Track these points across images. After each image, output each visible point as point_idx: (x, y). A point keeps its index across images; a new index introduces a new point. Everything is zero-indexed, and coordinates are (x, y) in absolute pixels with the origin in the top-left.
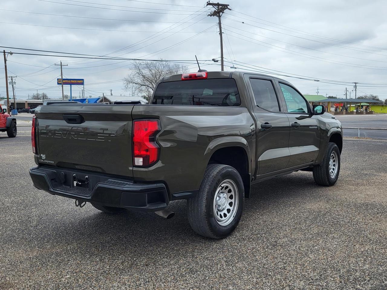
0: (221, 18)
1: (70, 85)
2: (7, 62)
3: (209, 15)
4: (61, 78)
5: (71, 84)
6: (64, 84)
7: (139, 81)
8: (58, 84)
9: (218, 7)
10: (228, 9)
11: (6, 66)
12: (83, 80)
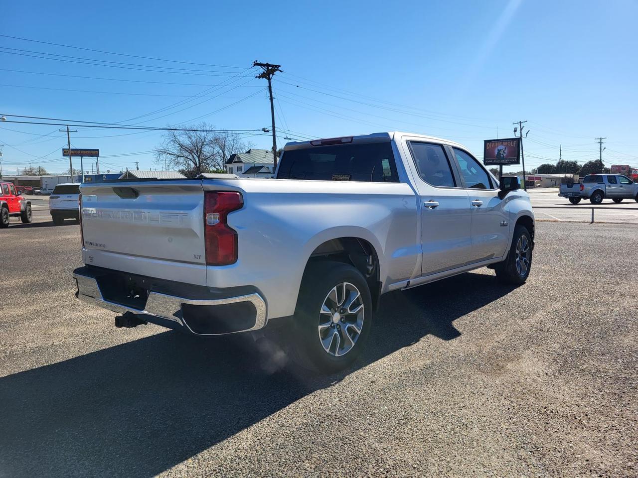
0: (272, 81)
3: (257, 77)
4: (68, 148)
5: (81, 156)
6: (72, 156)
7: (175, 152)
8: (64, 155)
9: (268, 68)
10: (279, 70)
12: (98, 150)
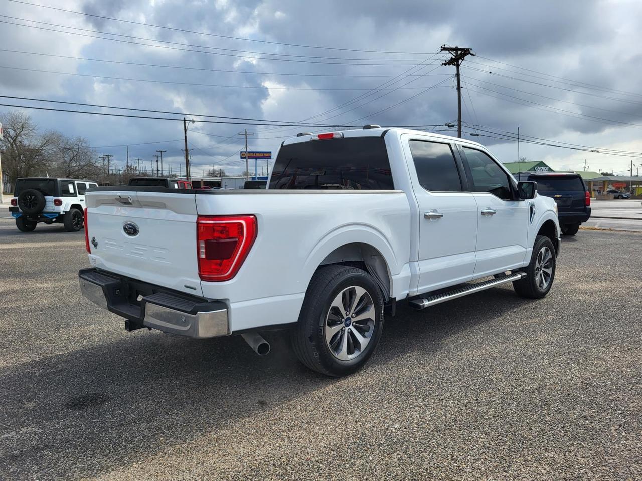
0: (461, 67)
1: (255, 160)
2: (187, 132)
3: (443, 64)
5: (256, 158)
6: (249, 158)
8: (241, 158)
9: (457, 53)
10: (471, 54)
11: (186, 137)
12: (270, 153)
